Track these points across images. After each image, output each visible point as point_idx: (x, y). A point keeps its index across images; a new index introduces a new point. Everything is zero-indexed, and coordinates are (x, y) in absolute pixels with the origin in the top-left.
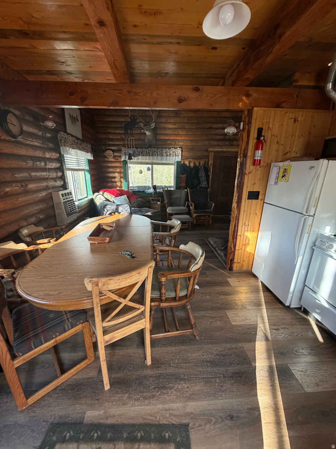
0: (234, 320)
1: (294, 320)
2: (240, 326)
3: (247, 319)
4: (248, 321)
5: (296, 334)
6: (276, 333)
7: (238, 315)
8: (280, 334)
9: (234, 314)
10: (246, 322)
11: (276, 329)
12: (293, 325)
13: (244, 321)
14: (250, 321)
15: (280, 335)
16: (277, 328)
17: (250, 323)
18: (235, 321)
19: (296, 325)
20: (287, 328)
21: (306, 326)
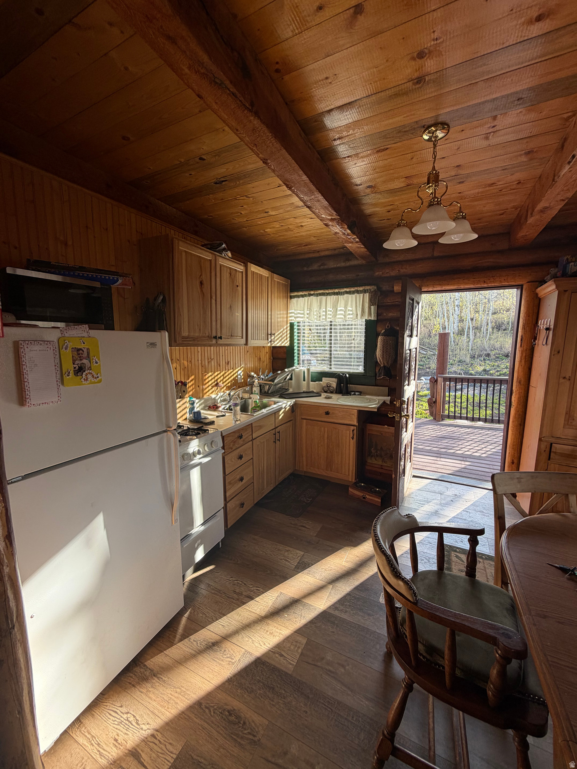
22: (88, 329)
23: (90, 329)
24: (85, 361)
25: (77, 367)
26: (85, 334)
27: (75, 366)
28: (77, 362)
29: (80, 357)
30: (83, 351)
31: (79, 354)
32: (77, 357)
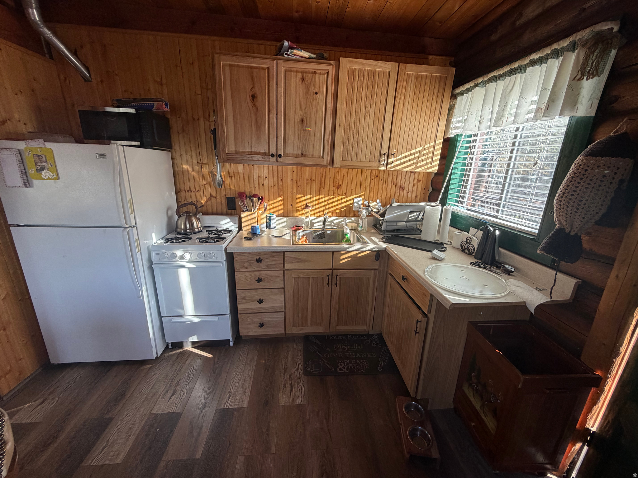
0: (113, 456)
1: (176, 364)
2: (132, 449)
3: (130, 428)
4: (135, 429)
5: (192, 375)
6: (177, 398)
7: (112, 441)
8: (180, 393)
9: (103, 449)
10: (134, 434)
11: (173, 395)
12: (180, 370)
13: (130, 436)
14: (137, 425)
15: (182, 393)
16: (172, 392)
17: (140, 427)
18: (118, 454)
19: (182, 367)
20: (180, 380)
21: (189, 358)
22: (43, 141)
23: (45, 142)
24: (44, 164)
25: (39, 168)
26: (42, 146)
27: (37, 166)
28: (39, 164)
29: (40, 161)
30: (42, 157)
31: (40, 159)
32: (38, 161)
